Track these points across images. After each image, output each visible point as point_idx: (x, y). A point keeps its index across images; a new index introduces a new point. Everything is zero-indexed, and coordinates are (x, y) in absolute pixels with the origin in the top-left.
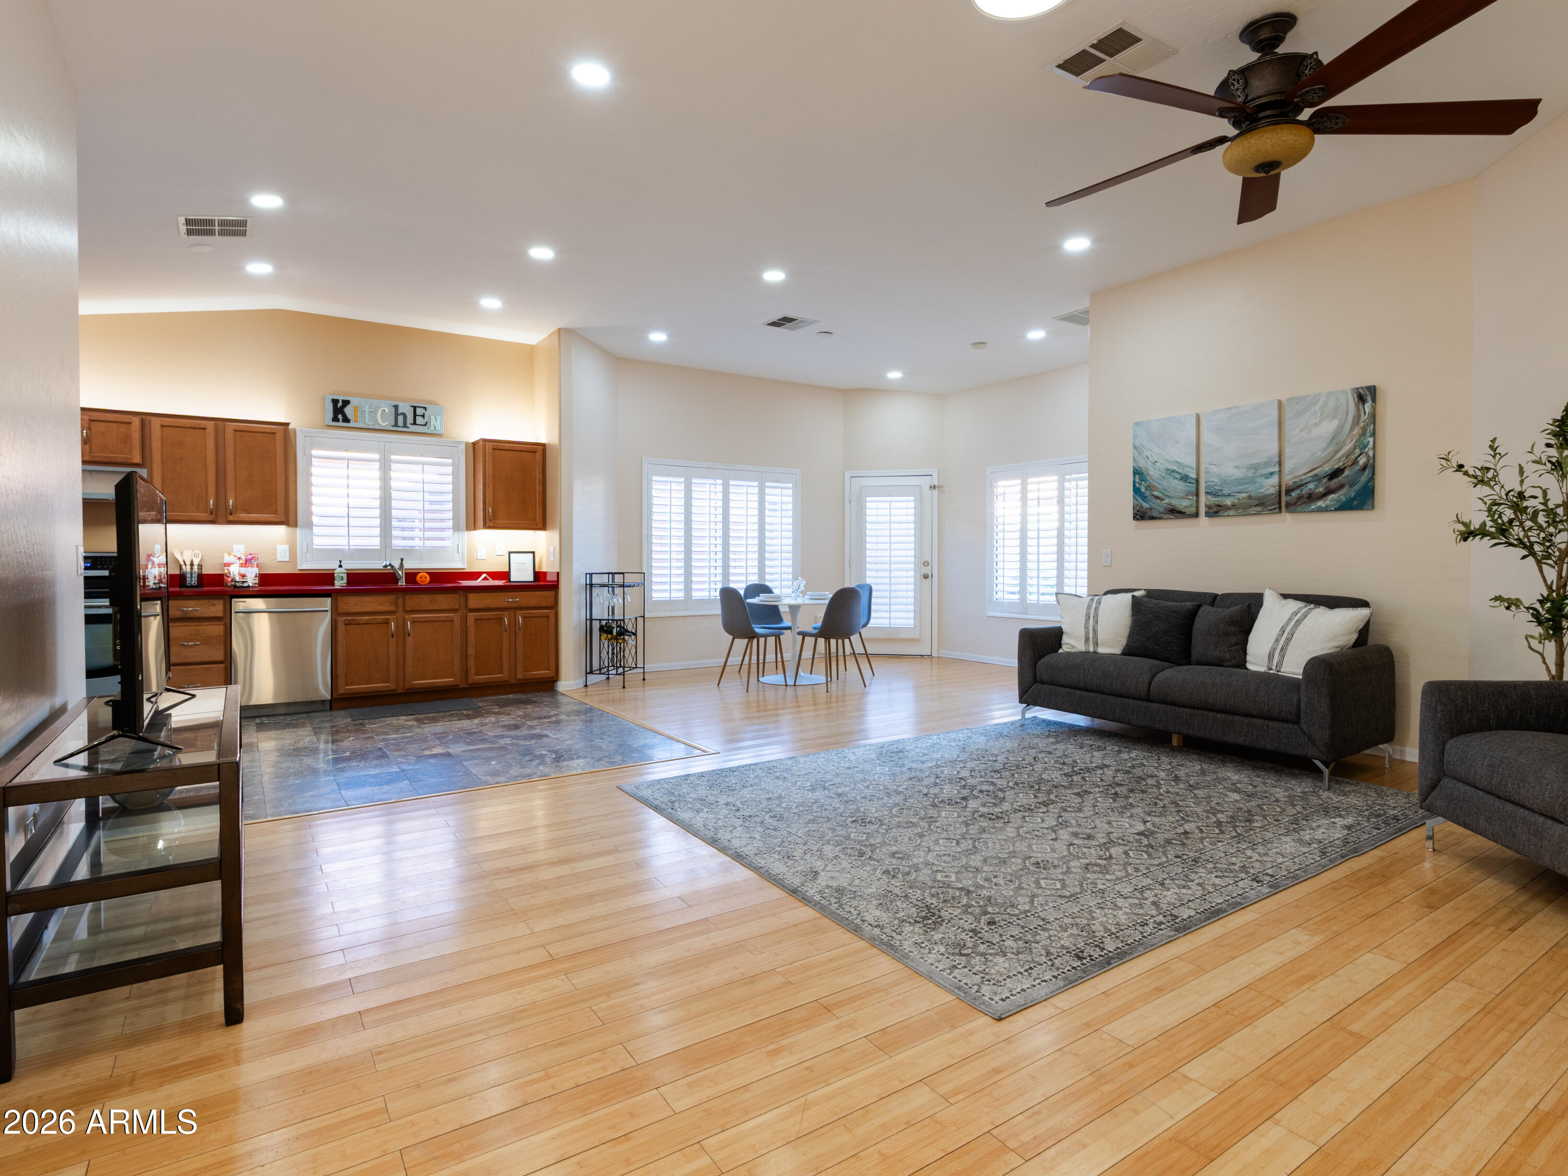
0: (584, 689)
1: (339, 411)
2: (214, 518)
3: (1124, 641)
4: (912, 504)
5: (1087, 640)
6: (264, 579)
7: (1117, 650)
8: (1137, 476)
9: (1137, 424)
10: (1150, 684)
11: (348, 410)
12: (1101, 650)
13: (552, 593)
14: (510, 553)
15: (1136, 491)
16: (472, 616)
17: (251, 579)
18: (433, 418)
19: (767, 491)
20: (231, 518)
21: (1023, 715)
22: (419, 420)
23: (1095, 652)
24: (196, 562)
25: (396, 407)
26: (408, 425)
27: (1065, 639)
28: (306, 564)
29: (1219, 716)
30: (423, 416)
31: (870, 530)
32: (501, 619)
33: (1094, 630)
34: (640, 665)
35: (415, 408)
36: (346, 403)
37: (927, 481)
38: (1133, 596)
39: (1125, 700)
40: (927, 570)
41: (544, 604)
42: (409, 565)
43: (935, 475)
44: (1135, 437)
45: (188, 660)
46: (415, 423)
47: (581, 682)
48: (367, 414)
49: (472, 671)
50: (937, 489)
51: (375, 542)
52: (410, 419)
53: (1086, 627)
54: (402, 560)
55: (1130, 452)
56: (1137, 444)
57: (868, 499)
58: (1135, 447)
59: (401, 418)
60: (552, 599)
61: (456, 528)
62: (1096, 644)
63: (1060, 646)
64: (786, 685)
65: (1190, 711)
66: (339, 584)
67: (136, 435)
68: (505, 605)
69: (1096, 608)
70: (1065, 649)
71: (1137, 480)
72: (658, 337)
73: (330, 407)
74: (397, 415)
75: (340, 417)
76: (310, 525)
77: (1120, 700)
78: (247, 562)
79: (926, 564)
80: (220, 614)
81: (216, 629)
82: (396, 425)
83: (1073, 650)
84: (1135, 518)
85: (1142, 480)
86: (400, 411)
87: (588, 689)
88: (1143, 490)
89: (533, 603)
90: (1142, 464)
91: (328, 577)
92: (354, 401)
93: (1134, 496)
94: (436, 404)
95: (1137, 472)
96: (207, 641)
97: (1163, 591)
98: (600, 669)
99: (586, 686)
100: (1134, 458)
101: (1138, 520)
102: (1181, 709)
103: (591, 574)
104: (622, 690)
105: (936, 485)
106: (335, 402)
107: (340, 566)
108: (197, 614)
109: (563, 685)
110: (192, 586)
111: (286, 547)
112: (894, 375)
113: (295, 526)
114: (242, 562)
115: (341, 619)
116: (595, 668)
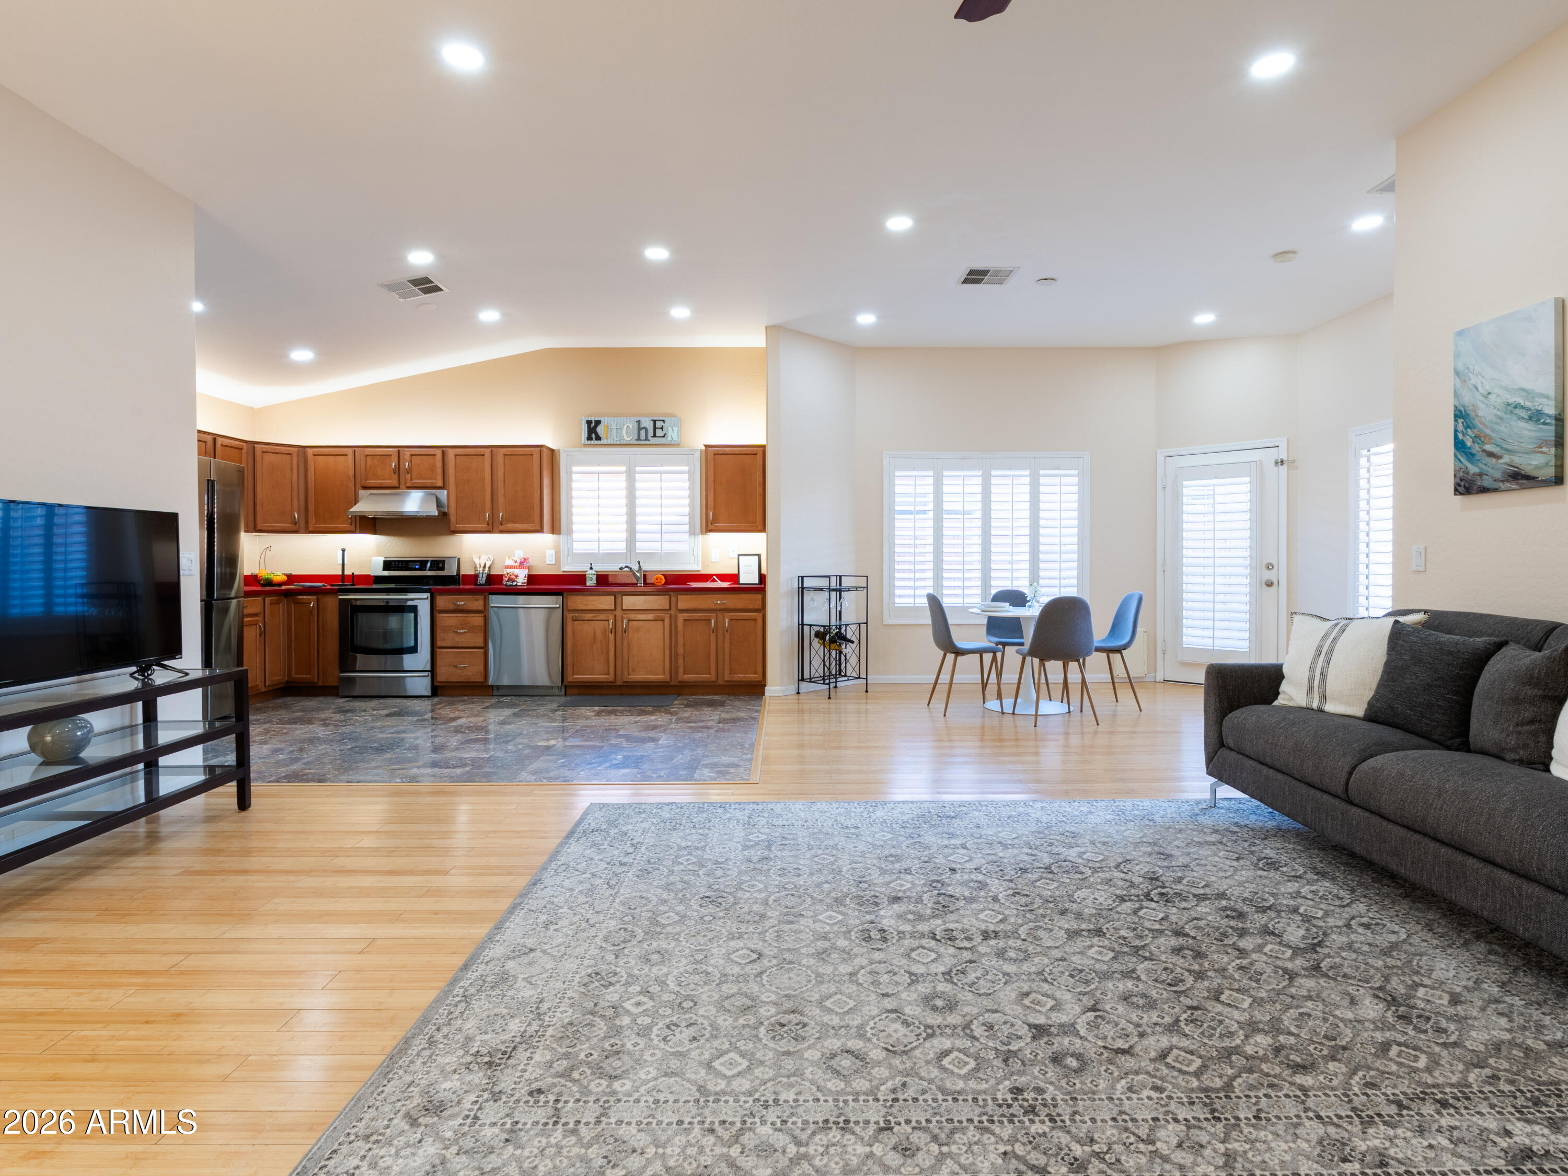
0: (796, 697)
1: (592, 430)
2: (492, 527)
3: (1368, 694)
4: (1247, 488)
5: (1310, 689)
6: (532, 579)
7: (1359, 710)
8: (1460, 421)
9: (1460, 334)
10: (1350, 774)
11: (600, 430)
12: (1329, 707)
13: (759, 596)
14: (739, 555)
15: (1459, 445)
16: (681, 617)
17: (521, 578)
18: (670, 429)
19: (1042, 480)
20: (502, 528)
21: (1214, 792)
22: (659, 433)
23: (1321, 710)
24: (488, 565)
25: (639, 422)
26: (649, 438)
27: (1284, 687)
28: (569, 567)
29: (1443, 850)
30: (662, 428)
31: (1188, 525)
32: (710, 620)
33: (1322, 674)
34: (863, 675)
35: (655, 421)
36: (598, 423)
37: (1273, 455)
39: (1318, 794)
40: (1270, 575)
41: (751, 607)
42: (646, 567)
43: (1283, 446)
44: (1457, 356)
45: (460, 645)
46: (655, 436)
47: (792, 689)
48: (614, 431)
49: (681, 670)
50: (1285, 466)
51: (622, 547)
52: (651, 433)
53: (1312, 669)
54: (639, 563)
55: (1449, 382)
56: (1461, 367)
57: (1185, 483)
58: (1457, 373)
59: (643, 432)
60: (760, 603)
61: (692, 533)
62: (1323, 698)
63: (1276, 694)
64: (1003, 713)
65: (1402, 832)
66: (591, 582)
67: (439, 464)
68: (713, 606)
69: (1334, 639)
70: (1281, 701)
71: (1460, 427)
72: (866, 319)
73: (585, 427)
74: (639, 429)
75: (593, 436)
76: (570, 532)
77: (1312, 791)
78: (522, 564)
79: (1269, 567)
80: (481, 608)
81: (478, 620)
82: (639, 439)
83: (1291, 704)
84: (1457, 491)
85: (1467, 427)
86: (642, 426)
87: (801, 697)
88: (1469, 444)
89: (740, 605)
90: (1467, 399)
91: (580, 578)
92: (605, 420)
93: (1455, 456)
94: (672, 415)
95: (1460, 414)
96: (472, 629)
97: (1467, 615)
98: (810, 678)
99: (798, 693)
100: (1455, 391)
101: (1461, 494)
102: (1390, 826)
103: (803, 577)
104: (828, 701)
105: (1285, 459)
106: (589, 423)
107: (591, 568)
108: (466, 608)
109: (770, 690)
110: (481, 585)
111: (553, 551)
112: (1204, 319)
113: (559, 533)
114: (517, 564)
115: (569, 616)
116: (806, 676)
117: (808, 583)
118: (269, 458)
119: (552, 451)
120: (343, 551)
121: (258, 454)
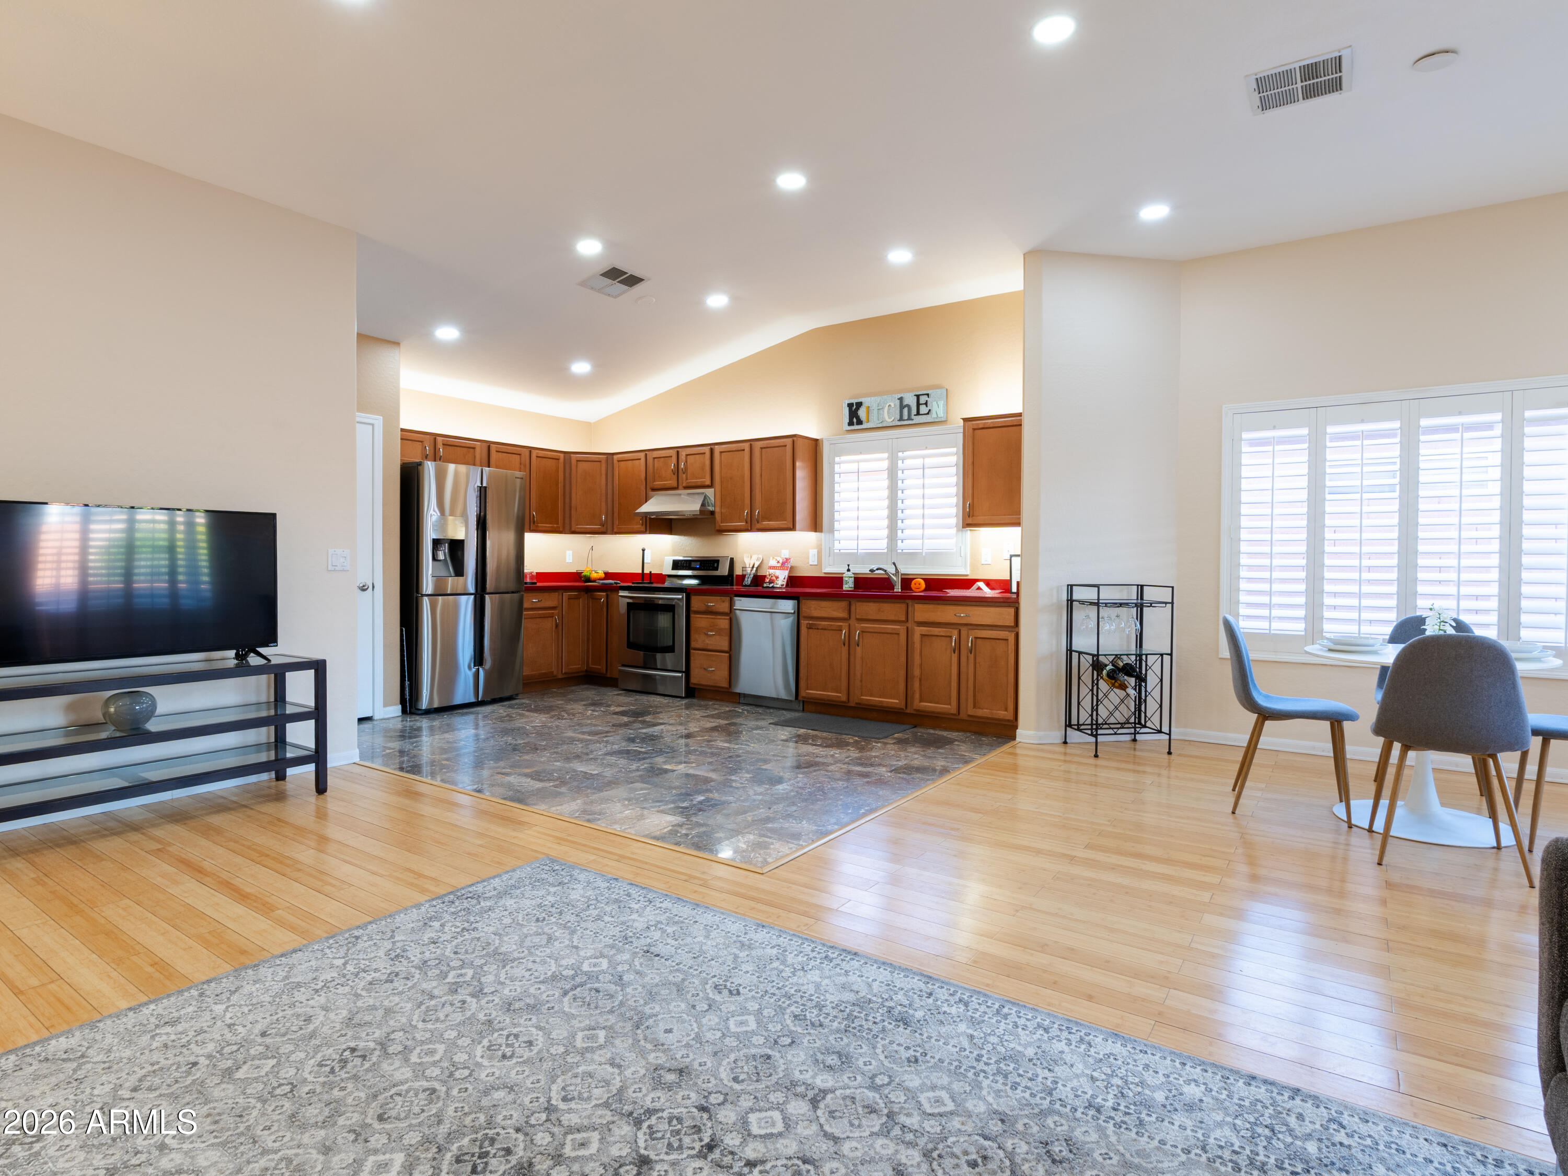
0: (1061, 749)
1: (854, 414)
2: (751, 526)
6: (793, 581)
11: (862, 413)
14: (1011, 556)
16: (919, 631)
17: (781, 579)
18: (935, 403)
19: (1530, 429)
20: (758, 526)
22: (923, 409)
24: (756, 566)
25: (901, 399)
26: (913, 417)
28: (830, 568)
30: (926, 404)
32: (951, 637)
34: (1165, 729)
35: (918, 396)
36: (859, 405)
41: (1001, 624)
42: (908, 569)
46: (918, 413)
47: (1058, 736)
48: (875, 412)
49: (917, 696)
51: (882, 545)
52: (914, 411)
54: (894, 564)
59: (906, 411)
60: (1012, 618)
61: (958, 531)
66: (848, 585)
67: (708, 463)
68: (955, 620)
73: (846, 411)
74: (902, 407)
75: (855, 420)
76: (832, 530)
78: (784, 565)
80: (727, 610)
81: (723, 623)
82: (901, 419)
86: (905, 403)
89: (988, 621)
91: (835, 581)
92: (866, 401)
94: (939, 387)
96: (719, 632)
98: (1078, 725)
99: (1065, 742)
104: (1093, 761)
106: (850, 405)
107: (849, 570)
108: (714, 609)
109: (1024, 733)
110: (746, 586)
111: (815, 551)
113: (821, 531)
114: (779, 565)
115: (804, 623)
116: (1074, 721)
117: (1078, 594)
118: (582, 466)
119: (816, 440)
120: (643, 550)
121: (574, 462)
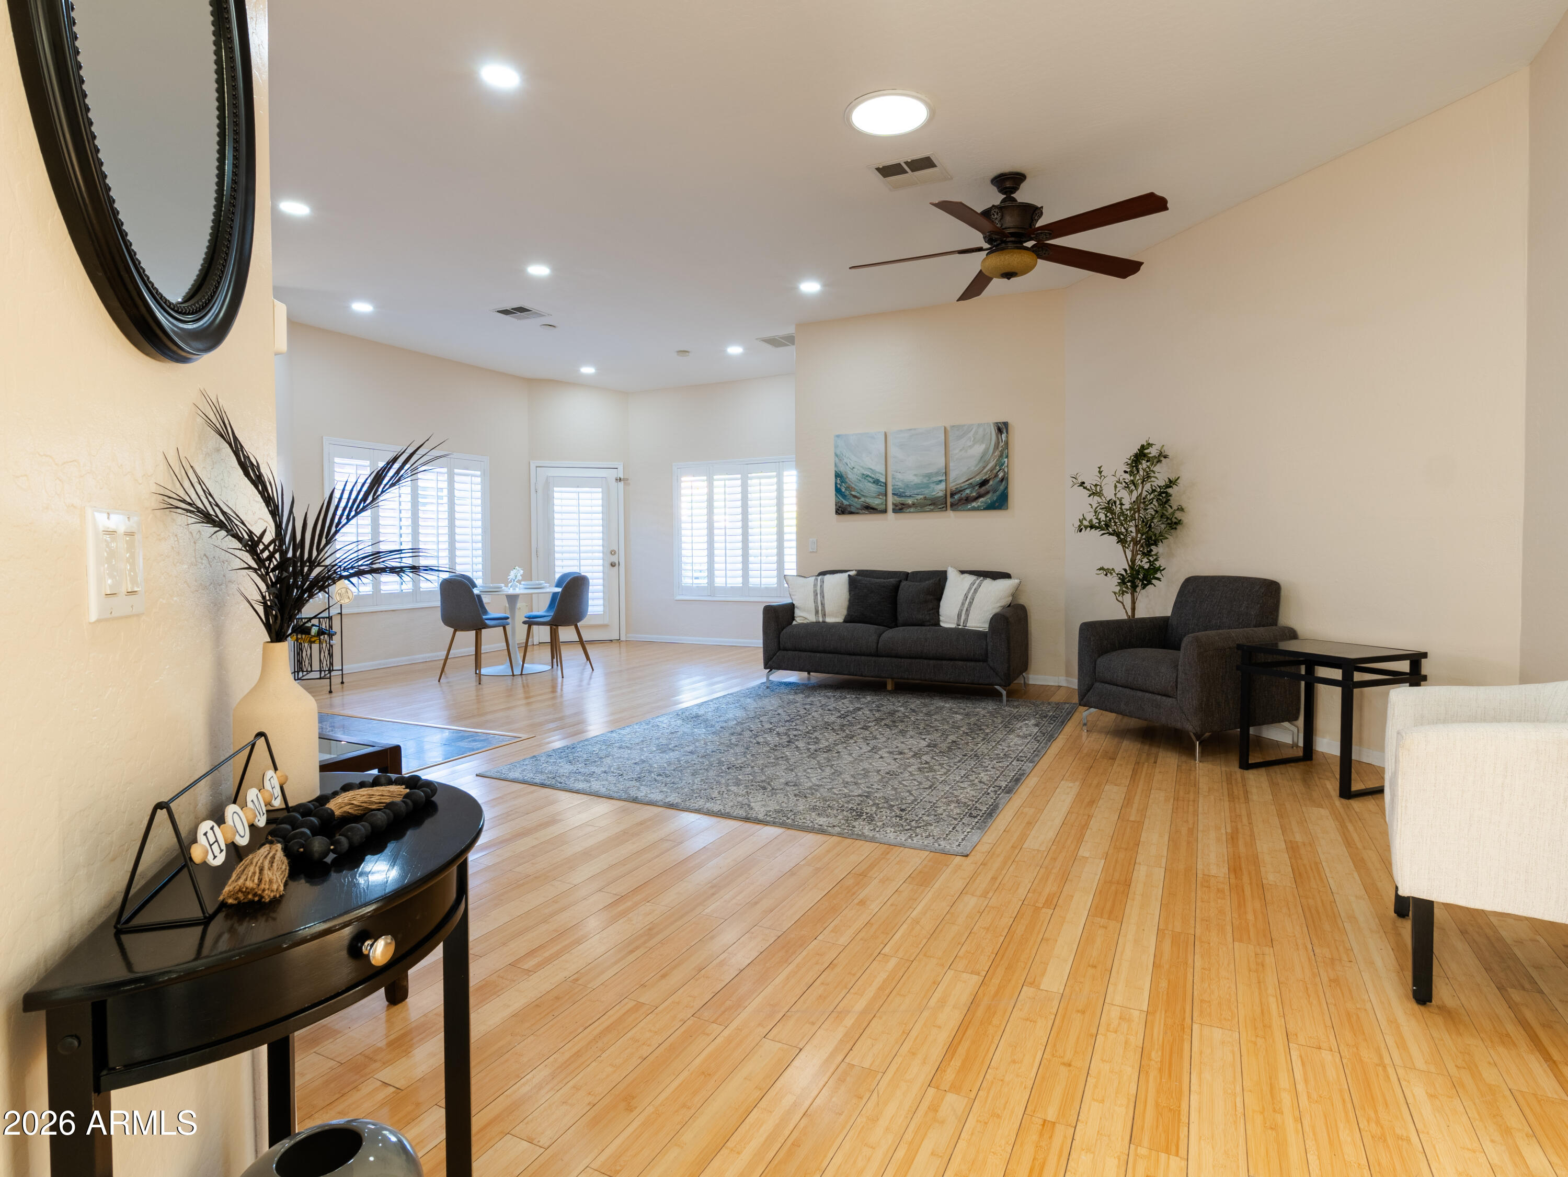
3: (845, 612)
4: (600, 495)
5: (817, 612)
7: (840, 619)
8: (838, 479)
9: (838, 436)
10: (878, 643)
12: (829, 620)
15: (838, 490)
19: (457, 478)
21: (768, 678)
23: (824, 622)
27: (797, 613)
29: (931, 662)
31: (558, 519)
33: (822, 604)
37: (613, 474)
38: (849, 575)
39: (858, 657)
40: (614, 559)
43: (621, 468)
44: (836, 447)
50: (622, 482)
53: (815, 602)
55: (832, 460)
56: (838, 453)
57: (555, 489)
58: (836, 455)
62: (824, 615)
63: (793, 618)
64: (513, 675)
65: (909, 661)
69: (821, 586)
70: (798, 620)
71: (838, 482)
72: (362, 307)
77: (854, 657)
79: (613, 553)
83: (805, 622)
84: (837, 513)
85: (842, 482)
88: (843, 490)
90: (842, 469)
93: (836, 495)
95: (838, 475)
97: (867, 571)
100: (835, 464)
101: (839, 514)
102: (903, 660)
104: (330, 694)
105: (622, 477)
112: (588, 370)
